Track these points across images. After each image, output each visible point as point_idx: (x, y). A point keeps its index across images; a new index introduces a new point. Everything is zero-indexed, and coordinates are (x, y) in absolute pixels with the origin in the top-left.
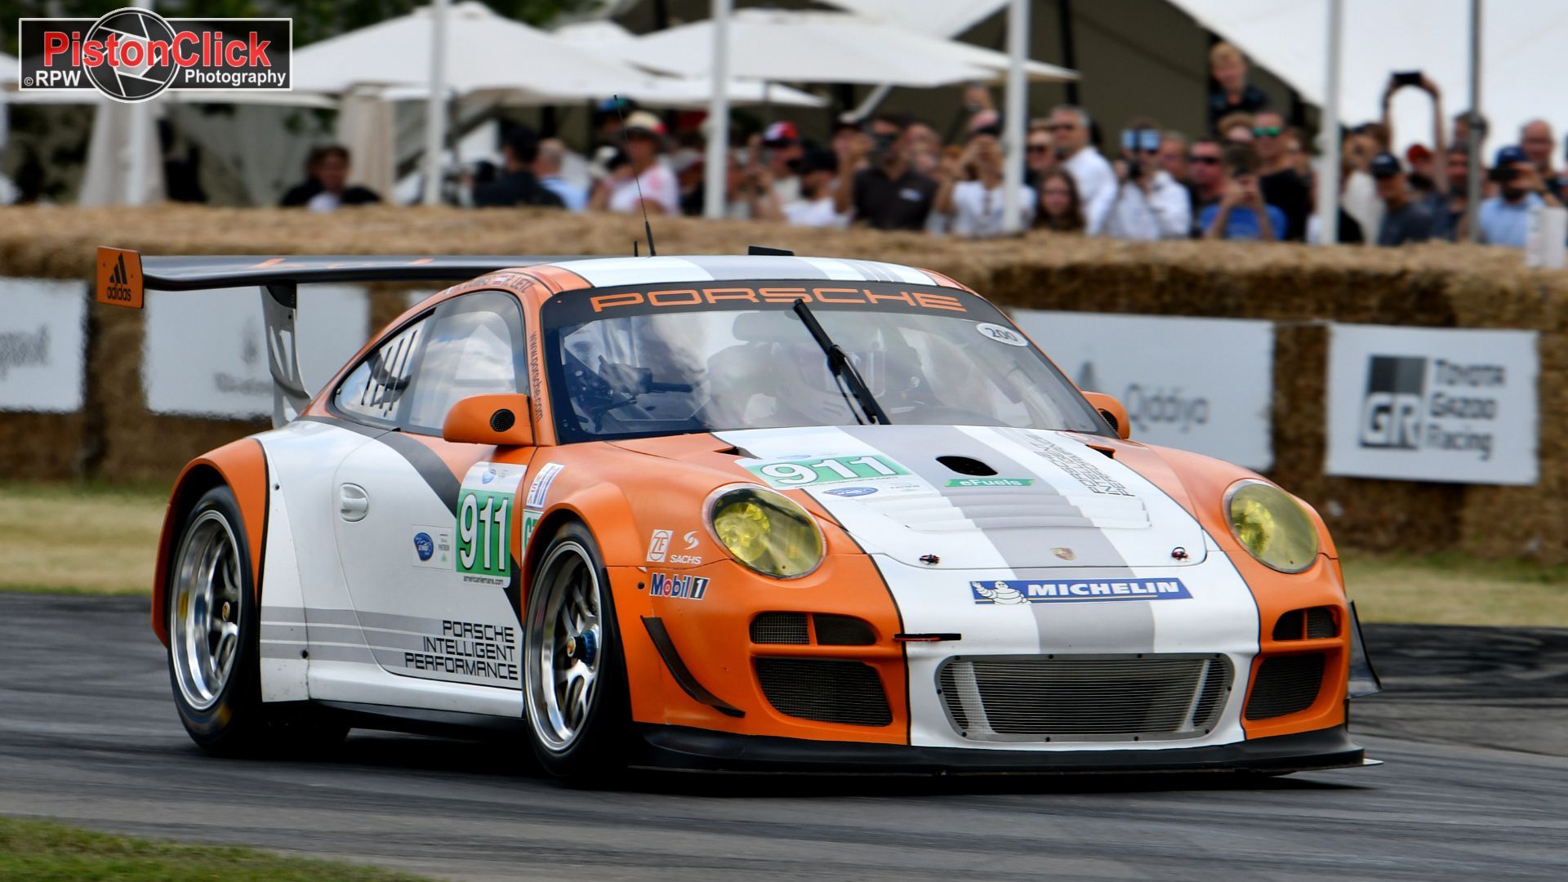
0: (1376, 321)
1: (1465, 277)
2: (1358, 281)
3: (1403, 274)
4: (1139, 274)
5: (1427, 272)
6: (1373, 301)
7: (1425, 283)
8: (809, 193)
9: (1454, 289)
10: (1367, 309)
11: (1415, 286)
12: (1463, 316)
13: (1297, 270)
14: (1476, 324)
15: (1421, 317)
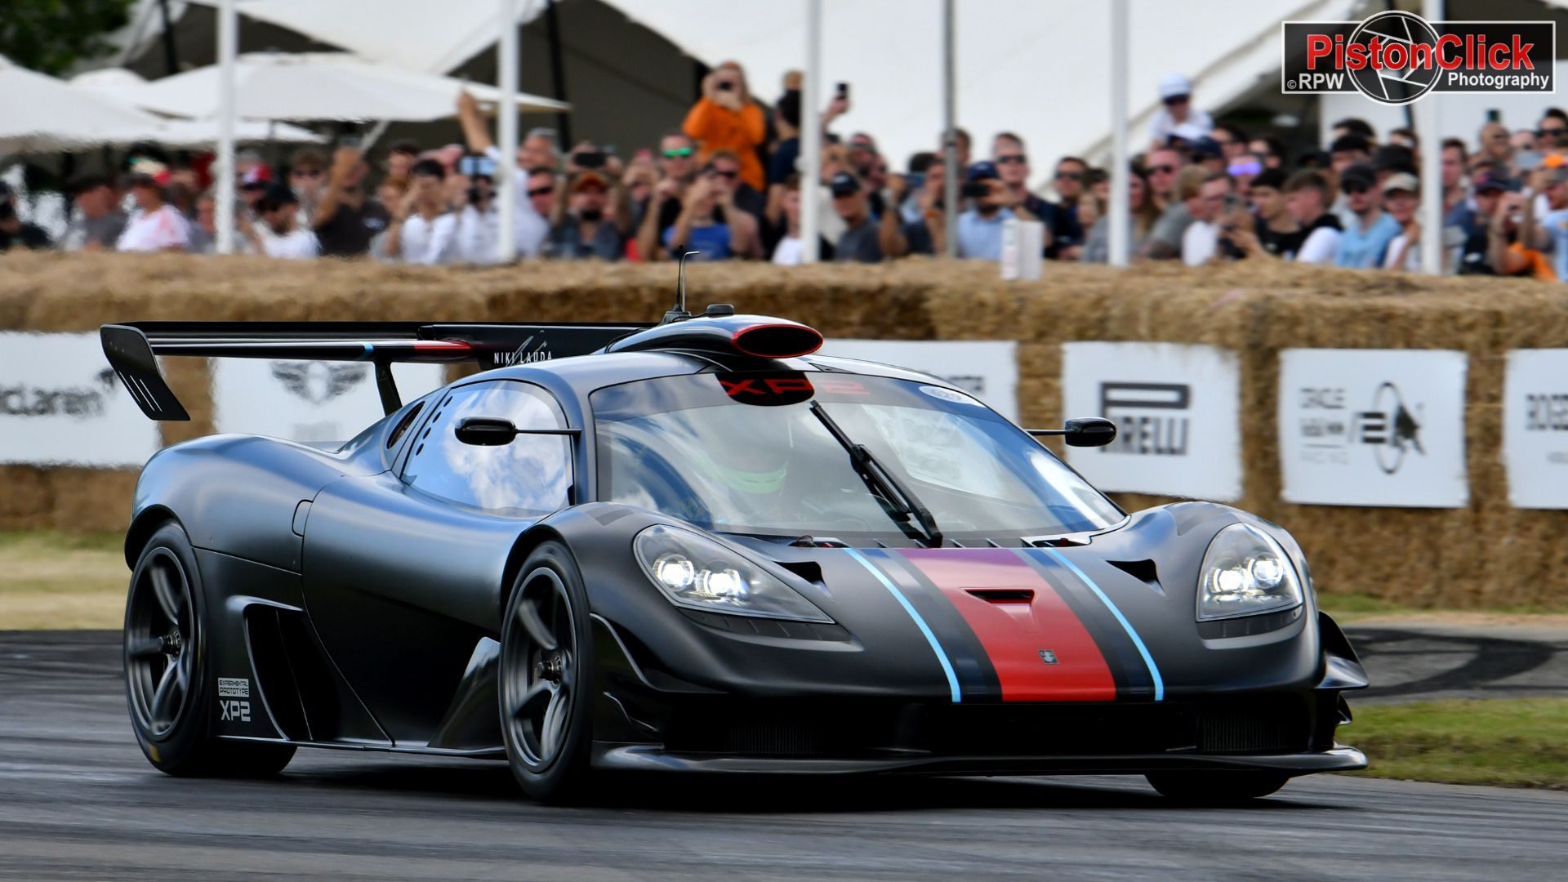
0: (858, 336)
1: (942, 291)
2: (839, 297)
3: (884, 289)
4: (630, 296)
5: (906, 287)
6: (855, 317)
7: (904, 297)
8: (281, 229)
9: (933, 303)
10: (849, 324)
11: (896, 301)
12: (943, 329)
13: (780, 288)
14: (954, 336)
15: (902, 331)
